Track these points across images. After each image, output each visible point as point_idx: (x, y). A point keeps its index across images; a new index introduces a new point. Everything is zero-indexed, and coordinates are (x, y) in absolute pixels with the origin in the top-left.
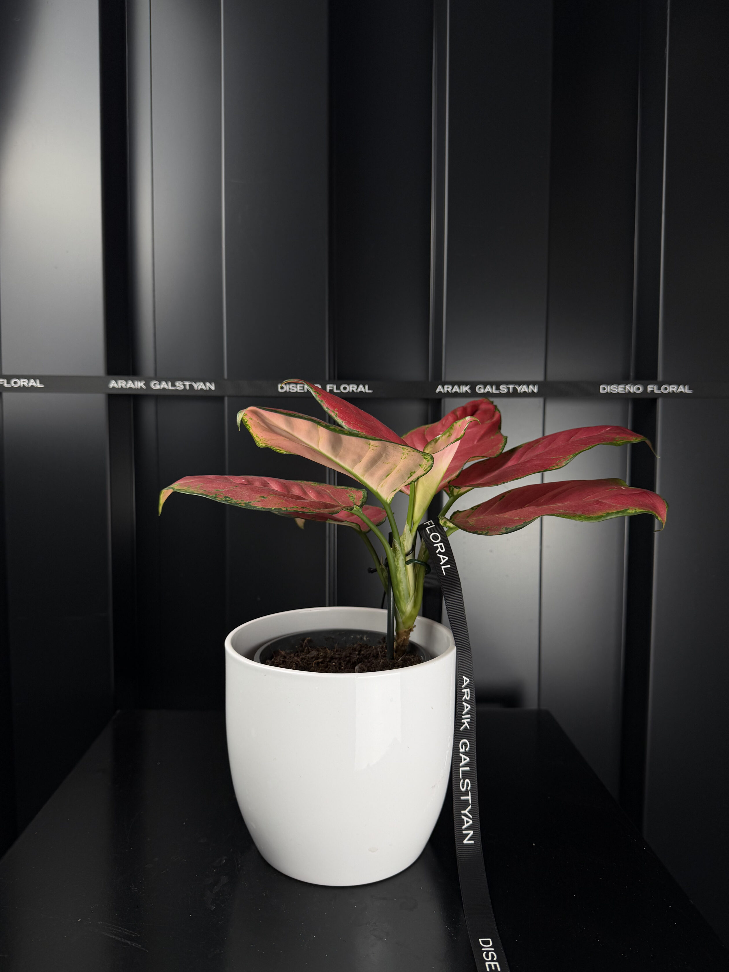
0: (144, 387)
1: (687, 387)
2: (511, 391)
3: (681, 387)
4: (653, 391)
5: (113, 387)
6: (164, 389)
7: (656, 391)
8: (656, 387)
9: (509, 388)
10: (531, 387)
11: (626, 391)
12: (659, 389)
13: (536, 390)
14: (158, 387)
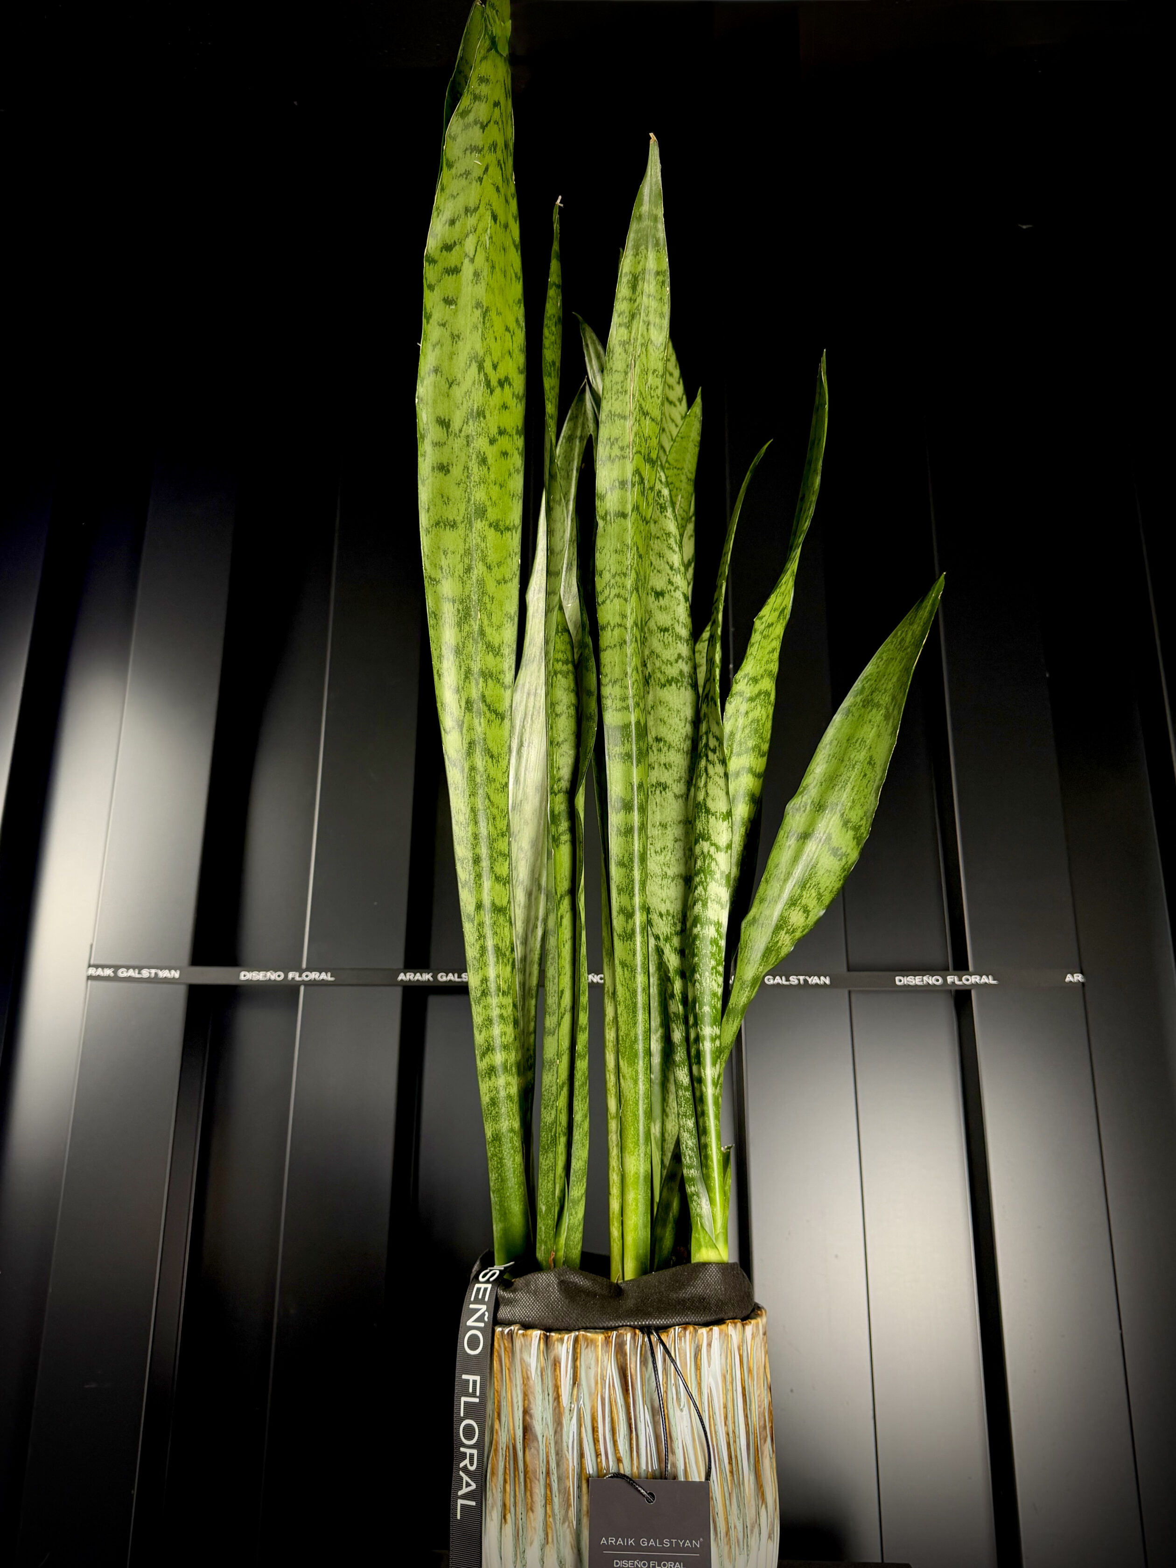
0: (431, 979)
1: (990, 977)
2: (802, 982)
3: (984, 977)
4: (953, 983)
5: (402, 980)
6: (450, 981)
7: (957, 982)
8: (956, 978)
9: (799, 980)
10: (822, 978)
11: (925, 982)
12: (960, 980)
13: (828, 981)
14: (444, 979)
